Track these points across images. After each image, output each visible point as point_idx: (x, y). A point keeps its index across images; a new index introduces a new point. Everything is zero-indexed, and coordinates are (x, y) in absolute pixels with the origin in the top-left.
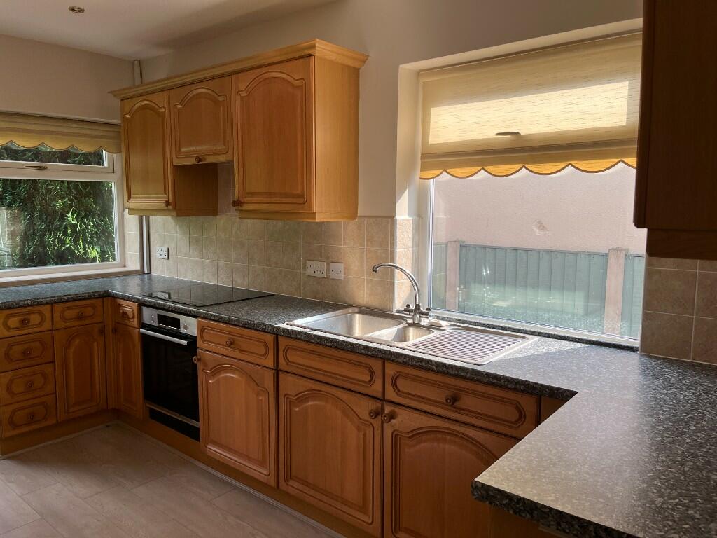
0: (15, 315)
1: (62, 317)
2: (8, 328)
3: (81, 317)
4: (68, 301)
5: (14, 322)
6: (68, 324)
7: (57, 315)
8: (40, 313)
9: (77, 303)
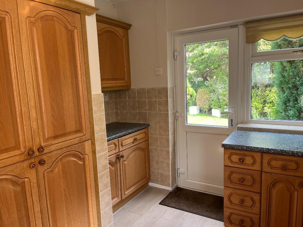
0: (236, 154)
1: (269, 164)
2: (232, 162)
3: (284, 168)
4: (274, 153)
5: (235, 158)
6: (273, 171)
7: (265, 162)
8: (253, 157)
9: (282, 157)
